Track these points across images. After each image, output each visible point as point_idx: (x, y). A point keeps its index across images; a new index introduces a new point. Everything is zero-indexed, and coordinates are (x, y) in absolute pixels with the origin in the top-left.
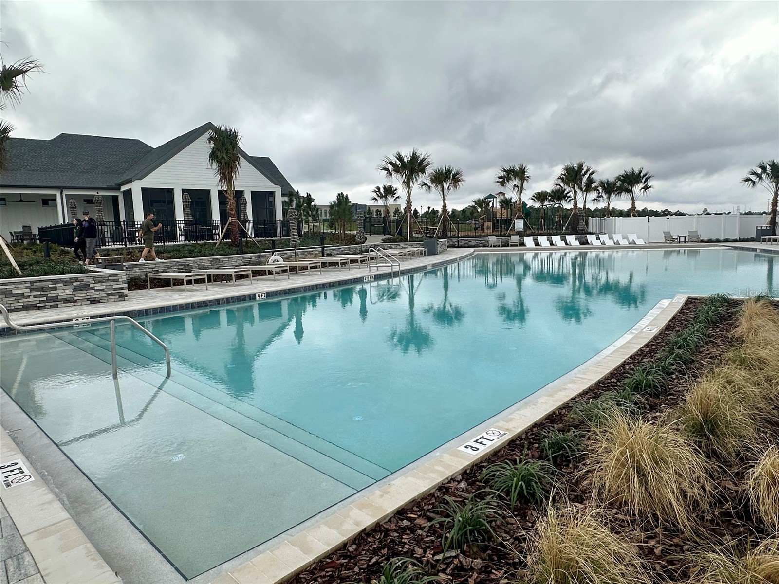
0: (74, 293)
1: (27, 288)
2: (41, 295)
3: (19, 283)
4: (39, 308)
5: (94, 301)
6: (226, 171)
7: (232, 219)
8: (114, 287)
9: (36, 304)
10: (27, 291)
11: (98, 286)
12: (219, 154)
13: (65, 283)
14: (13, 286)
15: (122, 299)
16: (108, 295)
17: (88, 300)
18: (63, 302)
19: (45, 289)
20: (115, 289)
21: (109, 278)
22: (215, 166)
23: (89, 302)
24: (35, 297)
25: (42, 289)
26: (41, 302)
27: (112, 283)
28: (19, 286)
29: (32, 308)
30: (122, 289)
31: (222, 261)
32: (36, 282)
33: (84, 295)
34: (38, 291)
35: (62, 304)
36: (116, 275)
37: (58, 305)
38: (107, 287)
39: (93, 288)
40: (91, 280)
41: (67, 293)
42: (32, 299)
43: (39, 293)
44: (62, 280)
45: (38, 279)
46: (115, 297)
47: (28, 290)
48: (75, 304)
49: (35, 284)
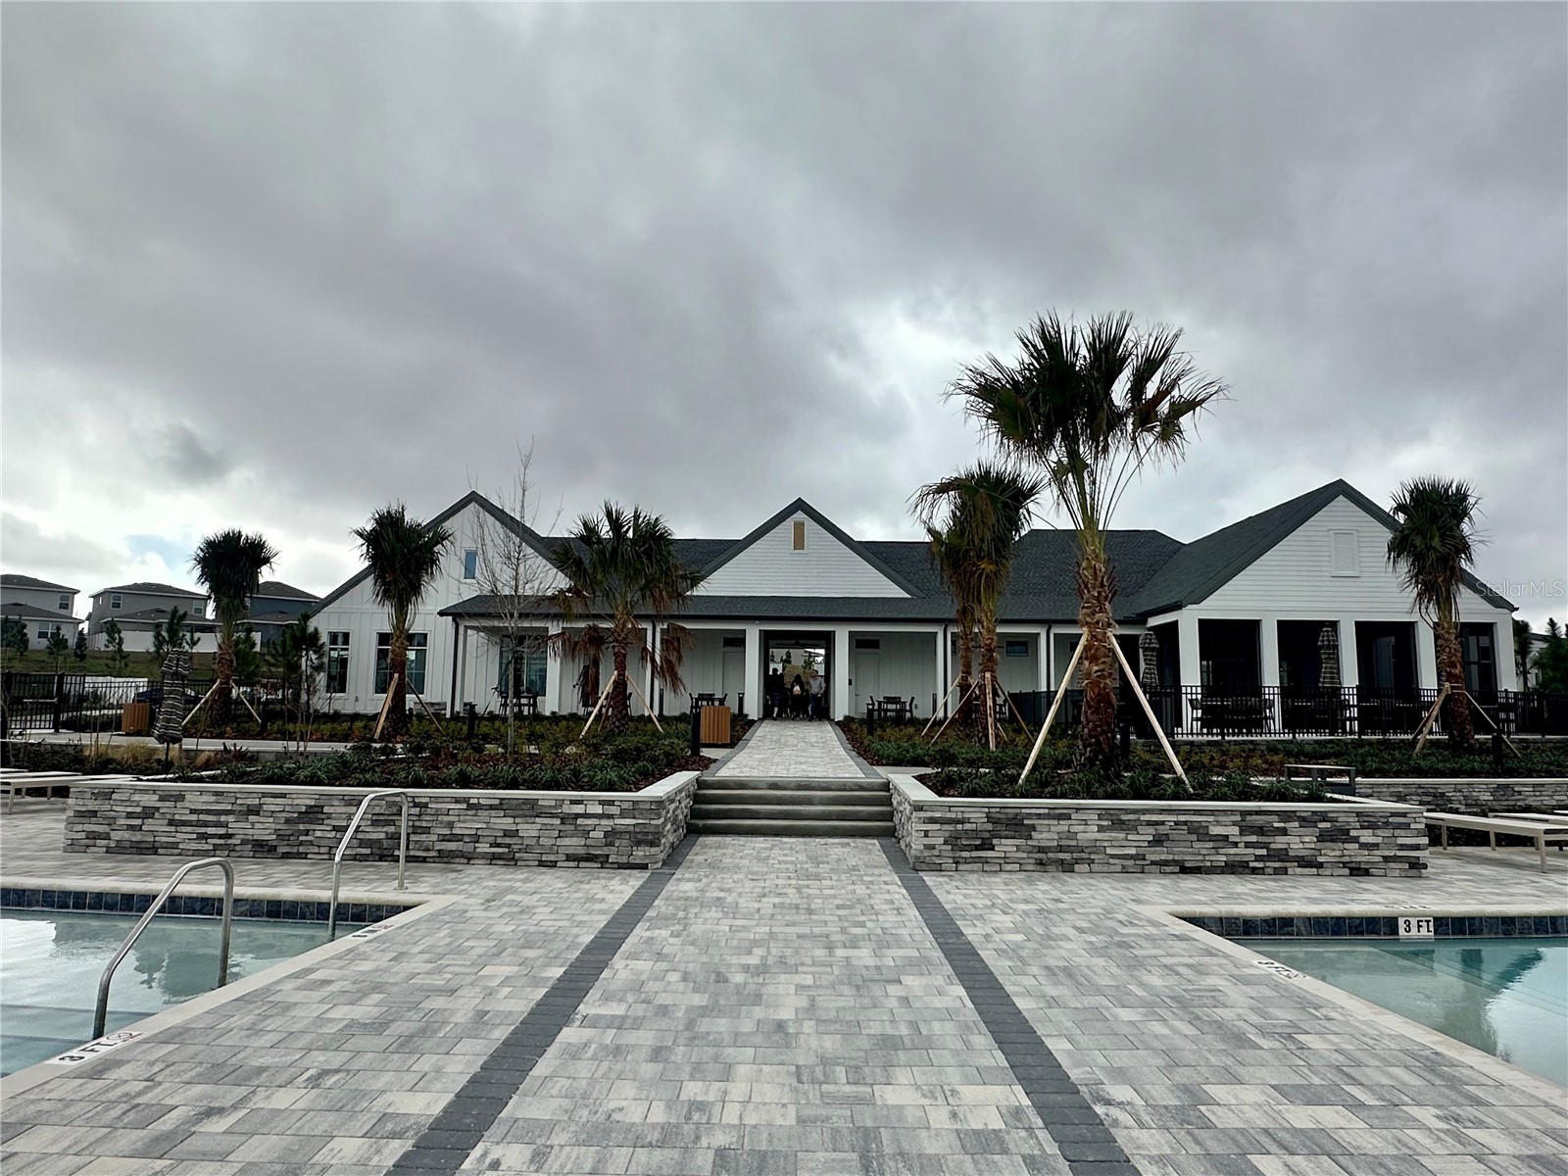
0: (1320, 845)
1: (1234, 823)
2: (1257, 842)
3: (1222, 813)
4: (1254, 871)
5: (1358, 871)
6: (1436, 577)
7: (1453, 688)
8: (1400, 841)
9: (1247, 862)
10: (1233, 831)
11: (1367, 836)
12: (1418, 541)
13: (1306, 821)
14: (1211, 819)
15: (1414, 872)
16: (1386, 859)
17: (1345, 865)
18: (1296, 864)
19: (1268, 831)
20: (1403, 847)
21: (1391, 820)
22: (1404, 566)
23: (1347, 871)
24: (1248, 845)
25: (1260, 831)
26: (1258, 858)
27: (1397, 832)
28: (1221, 819)
29: (1241, 870)
30: (1417, 847)
31: (1520, 793)
32: (1250, 813)
33: (1338, 853)
34: (1252, 834)
35: (1294, 867)
36: (1404, 815)
37: (1286, 868)
38: (1386, 841)
39: (1355, 840)
40: (1353, 819)
41: (1306, 846)
42: (1241, 850)
43: (1253, 838)
44: (1298, 814)
45: (1256, 807)
46: (1400, 866)
47: (1235, 830)
48: (1321, 871)
49: (1248, 818)
